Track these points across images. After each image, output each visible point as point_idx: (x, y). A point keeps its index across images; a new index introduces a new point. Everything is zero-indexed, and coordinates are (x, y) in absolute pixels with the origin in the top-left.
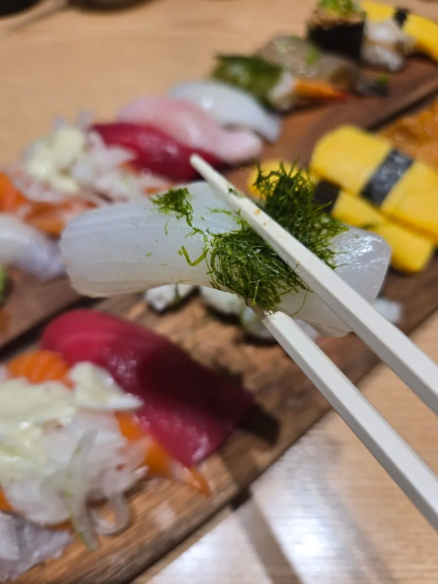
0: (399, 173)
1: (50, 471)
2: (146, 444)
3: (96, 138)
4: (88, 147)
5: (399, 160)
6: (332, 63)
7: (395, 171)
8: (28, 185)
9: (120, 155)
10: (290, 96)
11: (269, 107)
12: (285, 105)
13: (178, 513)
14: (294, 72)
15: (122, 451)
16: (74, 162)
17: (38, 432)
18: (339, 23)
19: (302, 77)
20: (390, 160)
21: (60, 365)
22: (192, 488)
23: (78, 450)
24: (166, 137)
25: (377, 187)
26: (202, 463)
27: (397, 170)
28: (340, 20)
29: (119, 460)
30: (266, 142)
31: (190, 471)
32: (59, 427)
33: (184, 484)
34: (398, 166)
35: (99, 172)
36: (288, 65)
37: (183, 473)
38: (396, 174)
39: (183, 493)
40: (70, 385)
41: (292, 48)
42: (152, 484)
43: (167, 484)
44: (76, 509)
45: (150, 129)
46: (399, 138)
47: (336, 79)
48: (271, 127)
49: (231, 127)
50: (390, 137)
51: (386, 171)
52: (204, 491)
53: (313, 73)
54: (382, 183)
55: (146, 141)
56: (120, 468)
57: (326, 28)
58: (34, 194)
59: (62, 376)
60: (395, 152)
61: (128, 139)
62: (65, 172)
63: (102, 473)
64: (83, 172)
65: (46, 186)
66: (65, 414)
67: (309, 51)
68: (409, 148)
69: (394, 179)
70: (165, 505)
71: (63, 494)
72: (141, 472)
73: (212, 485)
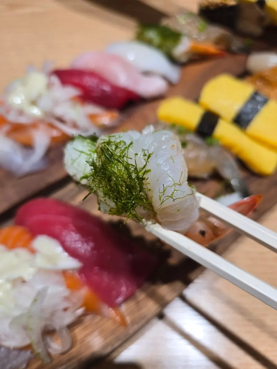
0: (259, 107)
1: (17, 313)
2: (84, 292)
3: (55, 80)
4: (49, 86)
5: (259, 98)
6: (216, 31)
7: (256, 106)
8: (8, 111)
9: (72, 92)
10: (187, 53)
11: (172, 60)
12: (184, 59)
13: (105, 339)
14: (190, 37)
15: (67, 299)
16: (40, 96)
17: (8, 286)
18: (220, 5)
19: (195, 40)
20: (253, 98)
21: (27, 236)
22: (115, 321)
23: (35, 300)
24: (102, 80)
25: (244, 117)
26: (122, 305)
27: (257, 106)
28: (221, 3)
29: (65, 305)
30: (170, 84)
31: (114, 310)
32: (24, 282)
33: (110, 318)
34: (259, 103)
35: (56, 103)
36: (186, 32)
37: (109, 312)
38: (257, 108)
39: (109, 325)
40: (33, 252)
41: (189, 21)
42: (88, 318)
43: (98, 318)
44: (34, 337)
45: (92, 74)
46: (259, 84)
47: (218, 42)
48: (173, 73)
49: (147, 73)
50: (253, 83)
51: (250, 106)
52: (123, 323)
53: (203, 37)
54: (247, 114)
55: (89, 82)
56: (65, 310)
57: (212, 8)
58: (12, 117)
59: (27, 245)
60: (256, 94)
61: (76, 80)
62: (34, 103)
63: (53, 314)
64: (46, 103)
65: (21, 113)
66: (28, 273)
67: (200, 23)
68: (266, 91)
69: (255, 111)
70: (96, 333)
71: (26, 328)
72: (80, 311)
73: (128, 319)
